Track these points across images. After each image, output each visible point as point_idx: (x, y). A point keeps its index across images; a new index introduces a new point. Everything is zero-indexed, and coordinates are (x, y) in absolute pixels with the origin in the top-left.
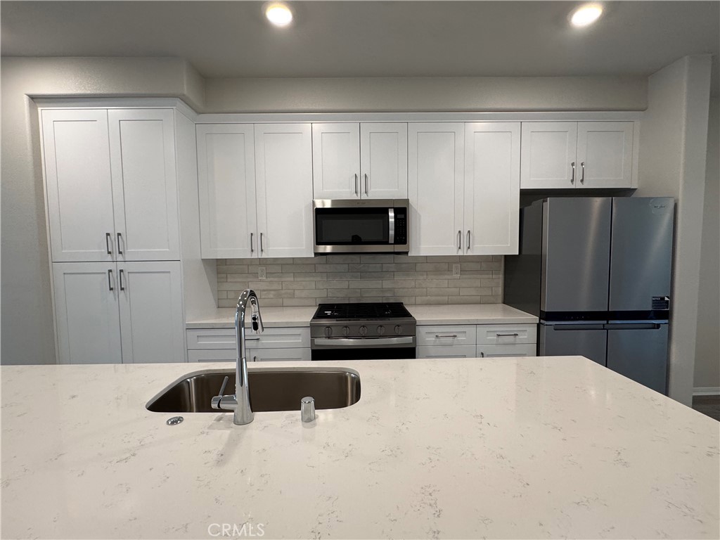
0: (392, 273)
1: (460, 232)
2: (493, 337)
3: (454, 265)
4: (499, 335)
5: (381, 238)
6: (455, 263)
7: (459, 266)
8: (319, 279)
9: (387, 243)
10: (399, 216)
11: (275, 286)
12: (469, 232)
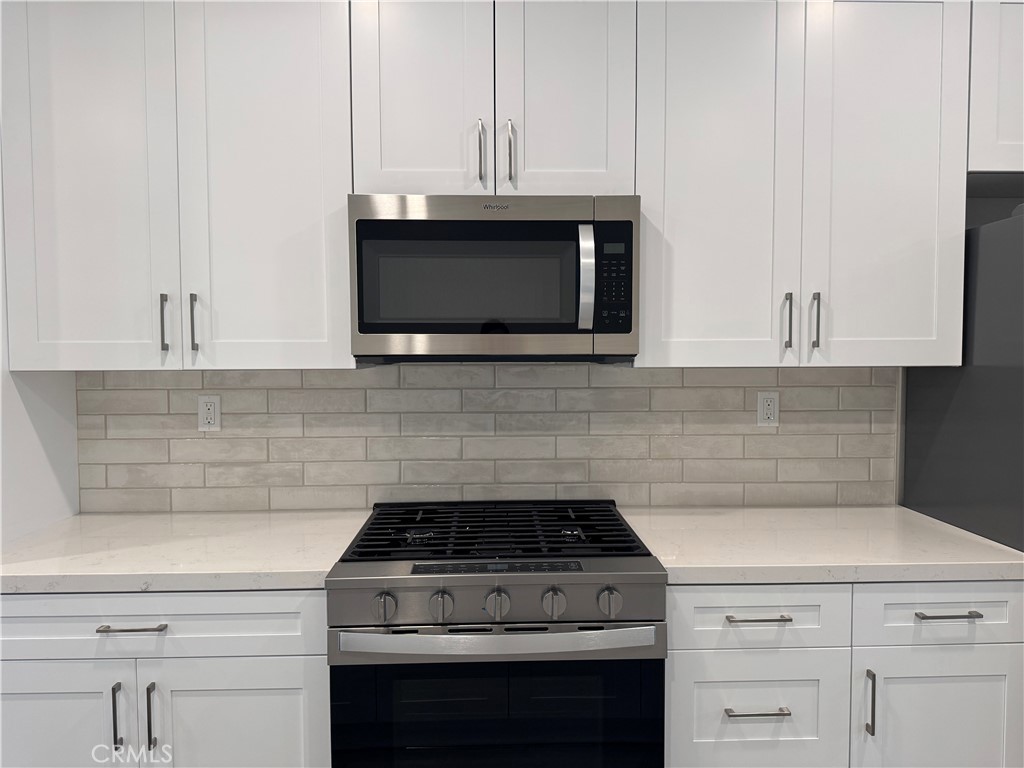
0: (585, 417)
1: (789, 297)
2: (905, 623)
3: (761, 395)
4: (925, 618)
5: (553, 315)
6: (764, 389)
7: (775, 396)
8: (375, 431)
9: (572, 328)
10: (610, 248)
11: (248, 453)
12: (817, 297)
